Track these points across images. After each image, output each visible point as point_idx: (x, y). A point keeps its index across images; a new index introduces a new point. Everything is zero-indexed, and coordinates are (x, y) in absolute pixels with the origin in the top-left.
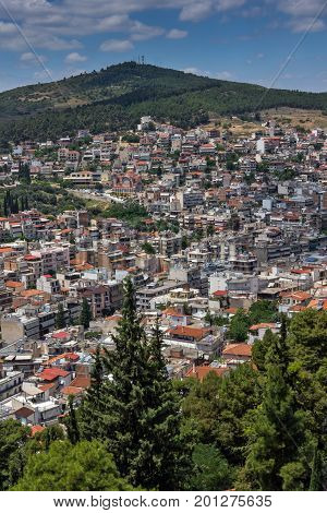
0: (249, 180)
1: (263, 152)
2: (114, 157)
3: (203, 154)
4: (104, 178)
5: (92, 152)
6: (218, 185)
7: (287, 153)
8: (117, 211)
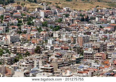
1: (43, 17)
3: (15, 17)
6: (25, 32)
7: (54, 18)
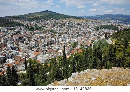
0: (67, 27)
1: (68, 24)
2: (48, 23)
4: (47, 26)
5: (45, 22)
7: (71, 24)
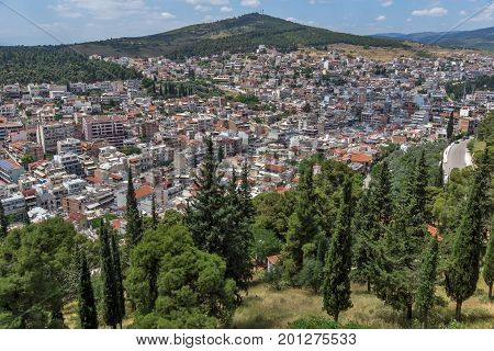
0: (318, 84)
1: (327, 68)
2: (242, 67)
3: (292, 68)
4: (236, 79)
5: (230, 64)
7: (341, 70)
8: (242, 99)
